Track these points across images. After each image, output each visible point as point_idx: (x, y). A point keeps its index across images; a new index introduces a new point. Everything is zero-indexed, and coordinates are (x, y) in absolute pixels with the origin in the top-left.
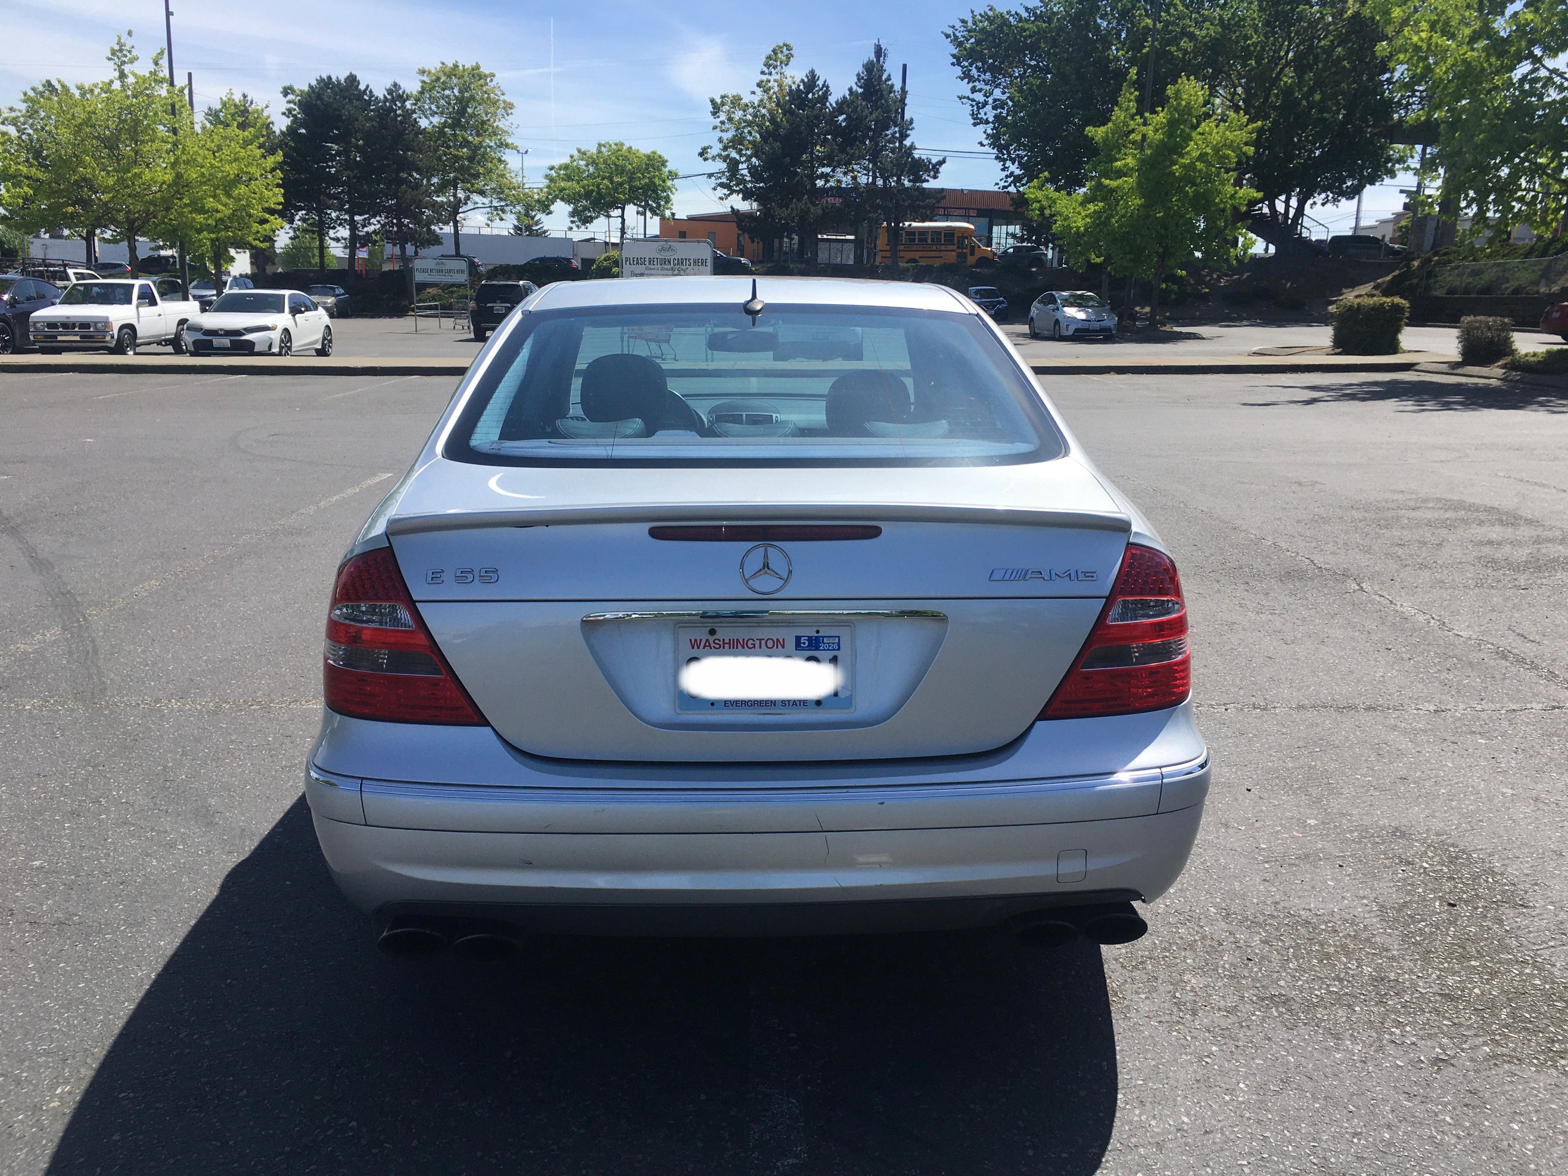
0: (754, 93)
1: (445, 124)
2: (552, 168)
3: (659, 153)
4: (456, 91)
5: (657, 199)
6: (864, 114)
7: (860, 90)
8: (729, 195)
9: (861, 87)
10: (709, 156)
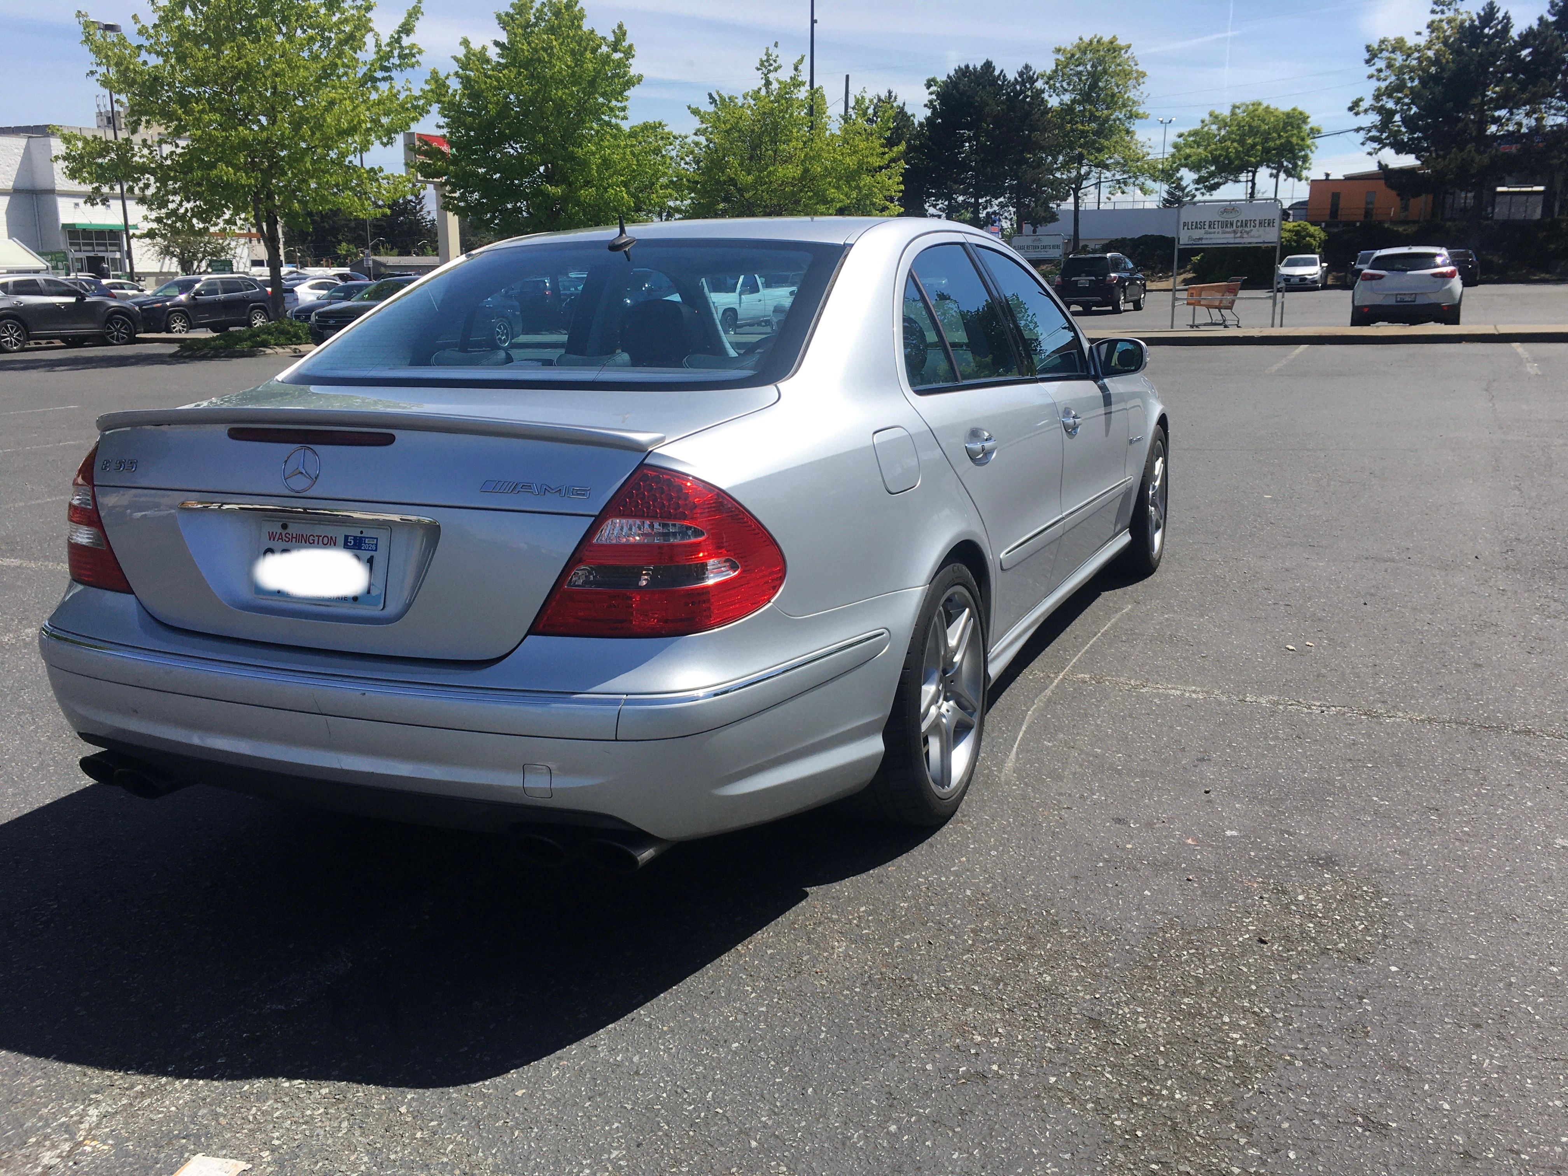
0: (1419, 34)
1: (1074, 101)
2: (1180, 136)
3: (1300, 109)
4: (1089, 67)
5: (1294, 158)
6: (1555, 45)
7: (1551, 19)
8: (1380, 149)
9: (1554, 15)
10: (1361, 109)
